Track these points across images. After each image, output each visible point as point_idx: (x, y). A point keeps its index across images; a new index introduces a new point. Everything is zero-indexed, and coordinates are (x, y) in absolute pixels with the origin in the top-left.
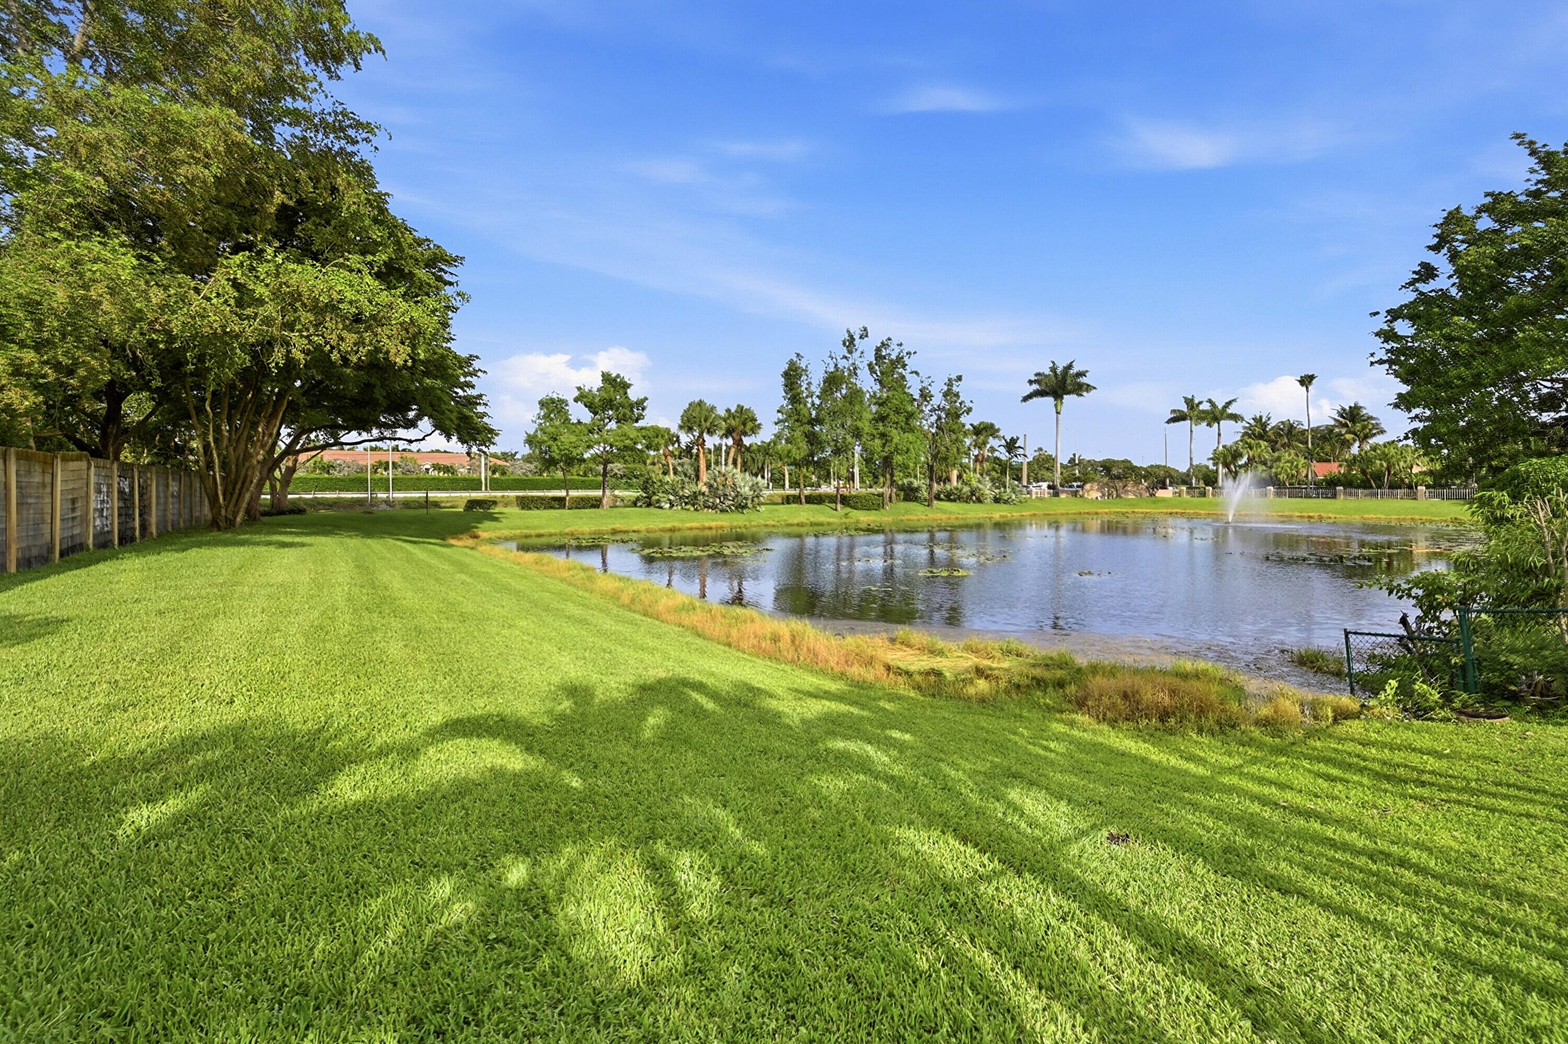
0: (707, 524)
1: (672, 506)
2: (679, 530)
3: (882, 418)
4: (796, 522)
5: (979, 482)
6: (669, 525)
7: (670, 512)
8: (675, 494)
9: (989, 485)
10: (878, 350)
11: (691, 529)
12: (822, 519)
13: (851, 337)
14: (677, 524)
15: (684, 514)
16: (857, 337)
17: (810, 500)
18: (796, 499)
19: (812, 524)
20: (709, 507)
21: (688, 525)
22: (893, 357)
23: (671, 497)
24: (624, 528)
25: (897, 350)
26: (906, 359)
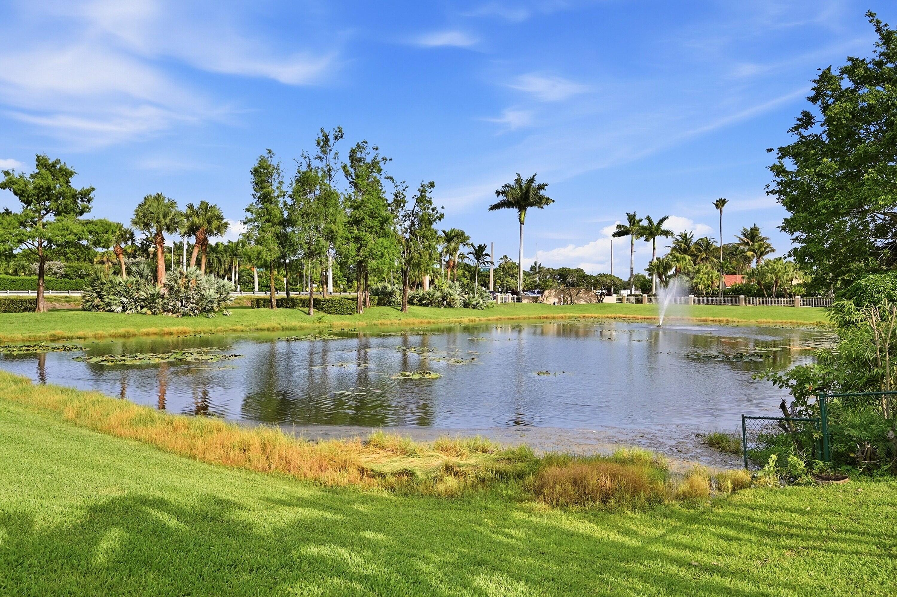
0: (166, 329)
1: (125, 309)
2: (134, 335)
3: (356, 222)
4: (266, 326)
5: (450, 287)
6: (121, 331)
7: (123, 316)
8: (129, 296)
9: (459, 290)
10: (353, 152)
11: (148, 334)
12: (294, 323)
13: (326, 137)
14: (132, 330)
15: (139, 318)
16: (331, 138)
17: (281, 303)
18: (267, 303)
19: (284, 329)
20: (169, 311)
21: (144, 330)
22: (369, 160)
23: (124, 300)
24: (67, 334)
25: (373, 153)
26: (381, 164)
